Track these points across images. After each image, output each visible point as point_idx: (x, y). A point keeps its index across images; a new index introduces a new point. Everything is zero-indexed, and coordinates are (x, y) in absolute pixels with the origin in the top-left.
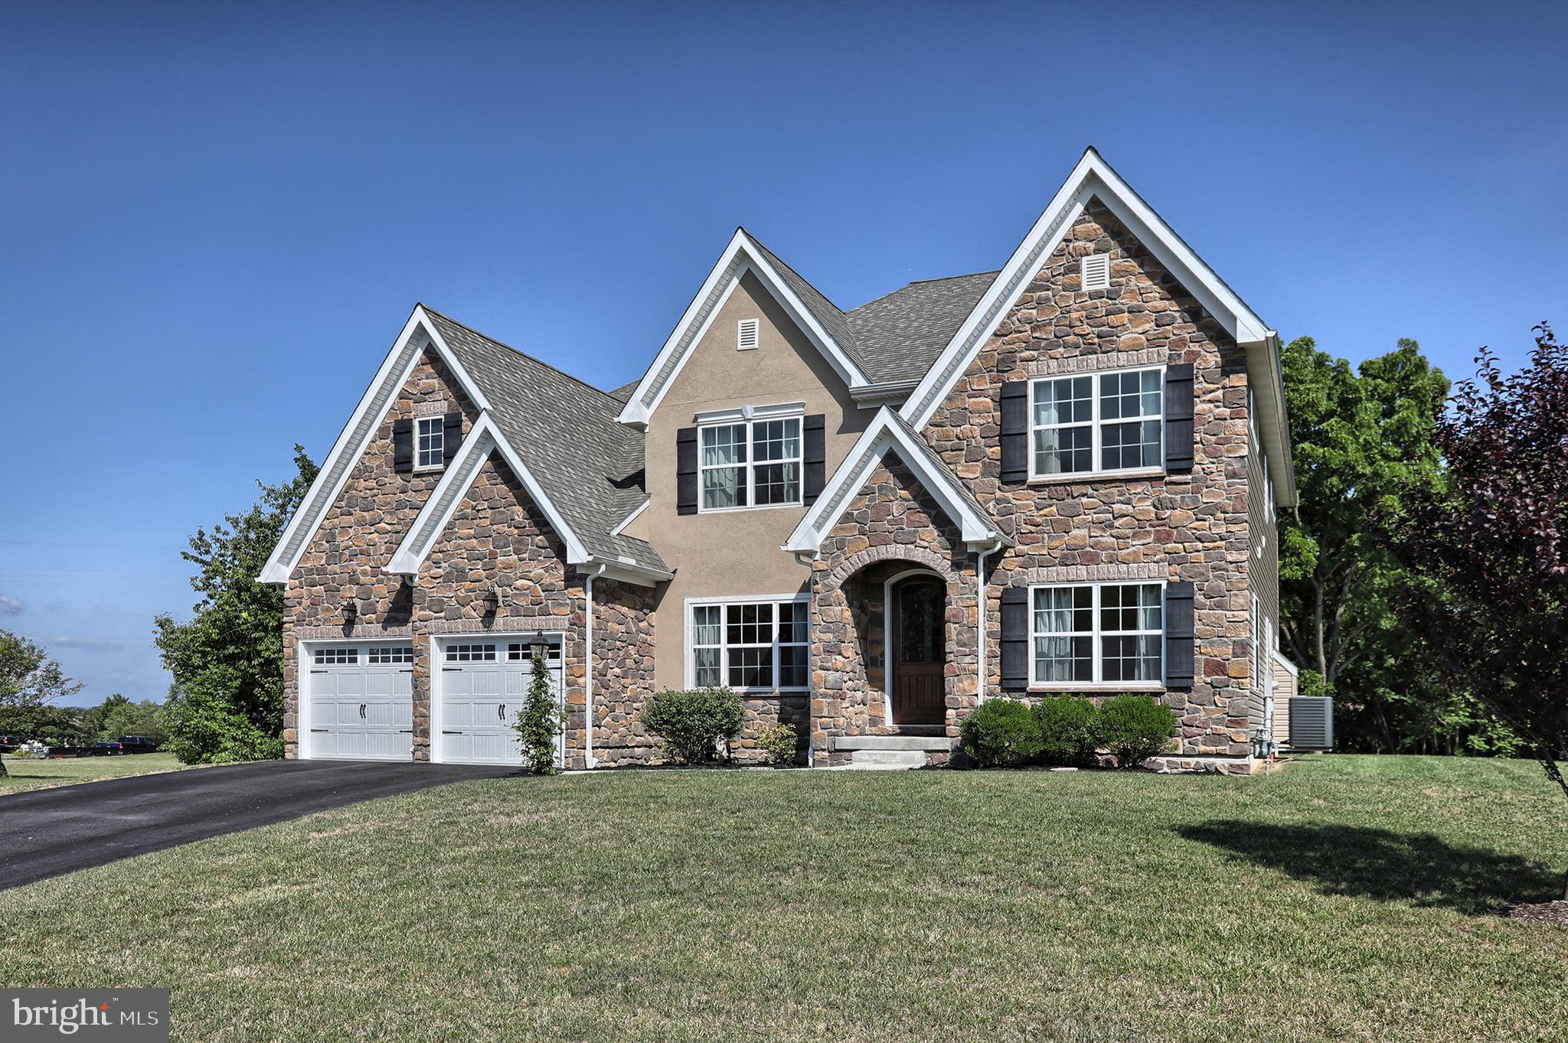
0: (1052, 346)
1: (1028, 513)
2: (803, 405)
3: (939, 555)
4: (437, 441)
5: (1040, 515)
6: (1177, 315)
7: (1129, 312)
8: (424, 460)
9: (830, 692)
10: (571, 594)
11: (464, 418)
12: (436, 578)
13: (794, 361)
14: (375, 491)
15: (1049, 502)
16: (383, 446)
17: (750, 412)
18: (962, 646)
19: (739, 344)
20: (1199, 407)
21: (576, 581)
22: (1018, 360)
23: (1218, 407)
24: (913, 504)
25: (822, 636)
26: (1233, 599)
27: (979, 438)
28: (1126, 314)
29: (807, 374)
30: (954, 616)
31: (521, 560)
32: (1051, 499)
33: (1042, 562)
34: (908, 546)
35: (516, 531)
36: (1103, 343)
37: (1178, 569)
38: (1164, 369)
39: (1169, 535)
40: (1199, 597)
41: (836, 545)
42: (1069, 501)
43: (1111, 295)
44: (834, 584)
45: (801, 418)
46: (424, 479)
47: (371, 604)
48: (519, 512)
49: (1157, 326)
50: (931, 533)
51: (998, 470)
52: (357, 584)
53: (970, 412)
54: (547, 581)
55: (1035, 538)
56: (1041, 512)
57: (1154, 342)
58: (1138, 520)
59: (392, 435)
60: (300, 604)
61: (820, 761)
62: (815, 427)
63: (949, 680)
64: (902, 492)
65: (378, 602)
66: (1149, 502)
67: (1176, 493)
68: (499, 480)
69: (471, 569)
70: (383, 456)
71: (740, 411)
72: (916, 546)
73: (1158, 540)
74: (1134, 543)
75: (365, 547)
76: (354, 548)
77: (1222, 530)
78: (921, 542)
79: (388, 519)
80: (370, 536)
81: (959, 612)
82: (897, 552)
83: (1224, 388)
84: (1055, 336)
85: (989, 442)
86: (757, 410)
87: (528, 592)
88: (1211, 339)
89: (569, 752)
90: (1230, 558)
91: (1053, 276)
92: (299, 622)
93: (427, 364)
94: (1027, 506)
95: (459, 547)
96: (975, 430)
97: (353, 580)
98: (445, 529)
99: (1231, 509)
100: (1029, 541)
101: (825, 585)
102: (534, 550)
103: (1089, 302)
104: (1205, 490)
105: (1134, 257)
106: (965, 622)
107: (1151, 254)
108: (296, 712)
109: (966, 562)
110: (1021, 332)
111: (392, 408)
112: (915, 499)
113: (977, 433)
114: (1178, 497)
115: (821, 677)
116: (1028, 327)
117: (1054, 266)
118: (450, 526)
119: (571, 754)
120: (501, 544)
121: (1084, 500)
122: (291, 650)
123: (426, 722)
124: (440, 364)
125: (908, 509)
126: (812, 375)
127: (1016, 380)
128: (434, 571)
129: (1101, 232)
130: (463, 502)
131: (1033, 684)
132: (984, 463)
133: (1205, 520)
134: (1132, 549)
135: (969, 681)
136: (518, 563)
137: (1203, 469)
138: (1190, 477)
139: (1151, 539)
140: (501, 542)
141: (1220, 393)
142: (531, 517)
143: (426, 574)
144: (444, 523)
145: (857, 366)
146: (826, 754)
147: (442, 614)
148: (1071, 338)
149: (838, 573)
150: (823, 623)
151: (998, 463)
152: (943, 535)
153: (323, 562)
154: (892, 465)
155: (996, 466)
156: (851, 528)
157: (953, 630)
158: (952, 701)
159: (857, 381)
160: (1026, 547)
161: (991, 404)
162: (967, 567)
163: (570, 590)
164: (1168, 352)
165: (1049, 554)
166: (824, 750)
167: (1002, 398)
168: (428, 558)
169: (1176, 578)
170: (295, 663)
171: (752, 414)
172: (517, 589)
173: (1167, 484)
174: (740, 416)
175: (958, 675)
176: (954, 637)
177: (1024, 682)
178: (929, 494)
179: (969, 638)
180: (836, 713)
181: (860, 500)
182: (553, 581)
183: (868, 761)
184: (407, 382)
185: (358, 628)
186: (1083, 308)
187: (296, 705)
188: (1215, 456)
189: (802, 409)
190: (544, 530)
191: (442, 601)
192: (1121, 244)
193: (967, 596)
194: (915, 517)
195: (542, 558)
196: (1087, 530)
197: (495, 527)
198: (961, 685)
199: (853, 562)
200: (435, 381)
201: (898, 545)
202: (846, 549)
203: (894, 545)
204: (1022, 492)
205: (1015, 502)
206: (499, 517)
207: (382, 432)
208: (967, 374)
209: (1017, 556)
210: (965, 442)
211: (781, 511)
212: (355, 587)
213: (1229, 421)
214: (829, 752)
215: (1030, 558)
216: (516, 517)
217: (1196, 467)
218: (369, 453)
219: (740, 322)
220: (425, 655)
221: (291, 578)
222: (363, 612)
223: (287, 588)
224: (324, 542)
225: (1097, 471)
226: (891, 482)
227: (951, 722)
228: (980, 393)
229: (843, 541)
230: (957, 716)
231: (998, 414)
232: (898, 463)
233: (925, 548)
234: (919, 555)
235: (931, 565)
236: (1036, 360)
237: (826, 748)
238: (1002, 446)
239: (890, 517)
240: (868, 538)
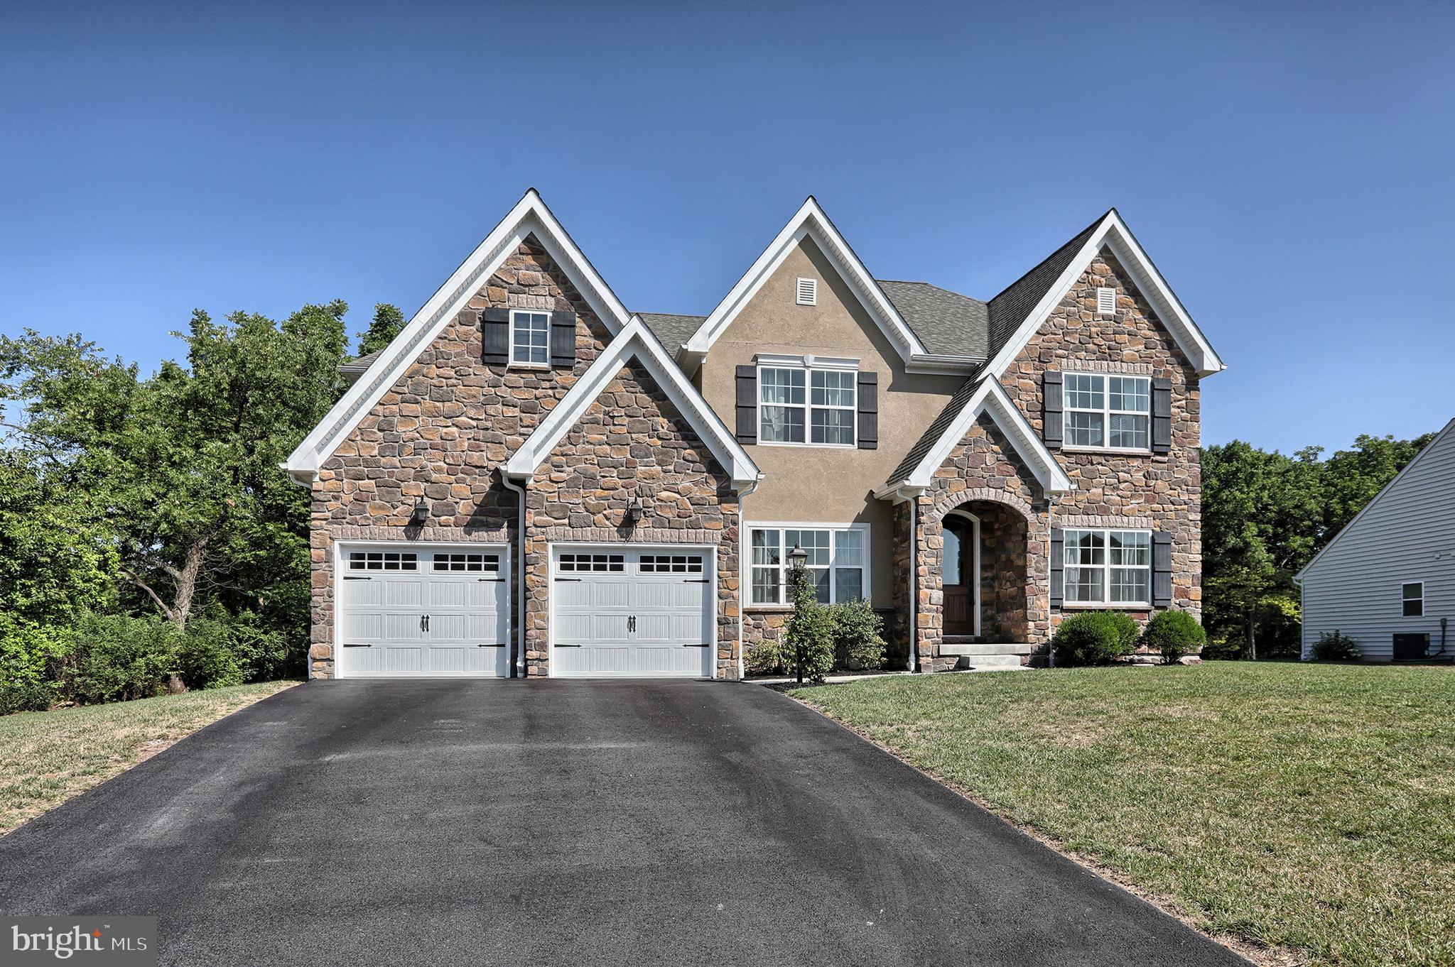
0: (1077, 350)
2: (857, 361)
3: (1022, 500)
4: (541, 338)
5: (1070, 476)
6: (1158, 342)
7: (1129, 335)
8: (522, 355)
9: (935, 607)
10: (725, 509)
11: (577, 319)
12: (557, 482)
13: (847, 321)
14: (454, 381)
15: (1076, 466)
16: (466, 333)
17: (810, 360)
18: (1037, 572)
19: (798, 298)
20: (1173, 410)
21: (730, 496)
22: (1054, 355)
23: (1183, 412)
24: (1001, 456)
25: (928, 560)
26: (1193, 545)
28: (1126, 336)
29: (861, 335)
30: (1033, 548)
31: (665, 472)
32: (1077, 463)
33: (1072, 511)
34: (999, 490)
35: (660, 443)
36: (1109, 354)
37: (1158, 522)
38: (1150, 379)
39: (1154, 498)
40: (1173, 544)
41: (940, 484)
42: (1089, 466)
43: (1116, 320)
44: (937, 517)
45: (856, 373)
46: (523, 375)
47: (447, 505)
48: (663, 425)
49: (1146, 348)
50: (1016, 481)
52: (427, 481)
53: (1020, 390)
54: (697, 493)
56: (1071, 474)
57: (1144, 359)
58: (1135, 486)
59: (478, 323)
60: (336, 498)
61: (925, 666)
62: (868, 383)
63: (1029, 598)
64: (993, 446)
65: (457, 503)
66: (1141, 474)
67: (1158, 469)
68: (639, 388)
69: (604, 477)
70: (465, 344)
71: (802, 359)
72: (1004, 491)
73: (1147, 501)
74: (1132, 502)
75: (438, 441)
76: (422, 440)
77: (1185, 497)
78: (1008, 488)
79: (472, 413)
80: (445, 430)
81: (1036, 545)
82: (990, 494)
83: (1186, 399)
84: (1080, 342)
85: (1034, 415)
86: (817, 359)
87: (674, 504)
88: (1179, 364)
89: (723, 663)
90: (1190, 518)
91: (1078, 297)
92: (336, 519)
93: (527, 254)
95: (587, 452)
96: (1023, 404)
97: (421, 476)
98: (569, 431)
99: (1190, 483)
101: (929, 517)
102: (681, 463)
103: (1102, 322)
104: (1175, 469)
105: (1132, 296)
106: (1042, 554)
107: (1142, 296)
108: (330, 623)
109: (1042, 507)
110: (1056, 334)
111: (479, 294)
112: (1004, 453)
113: (1025, 408)
114: (1159, 471)
115: (927, 594)
116: (1061, 332)
117: (1079, 289)
118: (576, 429)
119: (726, 665)
120: (642, 453)
121: (1100, 467)
122: (323, 552)
123: (544, 635)
124: (545, 257)
125: (998, 461)
126: (865, 337)
127: (1053, 370)
128: (554, 475)
129: (1110, 272)
130: (593, 406)
131: (1064, 603)
133: (1175, 490)
134: (1130, 506)
135: (1045, 600)
136: (662, 474)
137: (1175, 454)
138: (1167, 458)
139: (1143, 500)
140: (640, 452)
141: (1184, 402)
142: (679, 430)
143: (545, 477)
144: (568, 425)
145: (917, 337)
146: (930, 659)
147: (566, 521)
148: (1091, 346)
149: (941, 508)
151: (1040, 432)
152: (1026, 484)
153: (375, 452)
154: (984, 421)
155: (1038, 434)
156: (952, 472)
157: (1032, 559)
158: (1032, 615)
159: (916, 350)
161: (1035, 386)
162: (1043, 511)
163: (724, 505)
164: (1153, 368)
165: (1076, 505)
166: (928, 656)
167: (1043, 382)
168: (546, 461)
169: (1158, 529)
170: (330, 567)
171: (812, 362)
172: (662, 501)
173: (1153, 461)
174: (799, 362)
175: (1034, 594)
176: (1033, 565)
177: (1061, 602)
178: (1015, 451)
179: (1044, 567)
180: (939, 625)
181: (960, 449)
182: (704, 495)
183: (982, 664)
184: (500, 269)
185: (428, 531)
186: (1099, 326)
187: (332, 616)
188: (1182, 446)
189: (857, 365)
190: (695, 444)
191: (567, 507)
192: (1123, 284)
193: (1043, 533)
194: (1004, 468)
195: (690, 472)
196: (1101, 489)
197: (633, 435)
198: (1039, 603)
199: (953, 500)
200: (539, 274)
201: (991, 489)
202: (947, 488)
203: (987, 488)
204: (1057, 457)
206: (638, 426)
207: (465, 318)
208: (1018, 359)
209: (1055, 505)
211: (838, 451)
212: (423, 485)
213: (1189, 423)
214: (933, 657)
215: (1063, 507)
216: (660, 428)
217: (1171, 453)
218: (445, 338)
219: (800, 279)
220: (542, 563)
221: (322, 467)
222: (435, 513)
223: (317, 479)
224: (376, 430)
225: (1107, 448)
226: (985, 437)
227: (1031, 631)
228: (1027, 376)
229: (945, 480)
230: (1036, 626)
231: (1040, 394)
232: (990, 421)
233: (1011, 493)
234: (1006, 499)
235: (1016, 506)
236: (1067, 358)
237: (930, 654)
238: (1043, 419)
239: (983, 466)
240: (966, 481)
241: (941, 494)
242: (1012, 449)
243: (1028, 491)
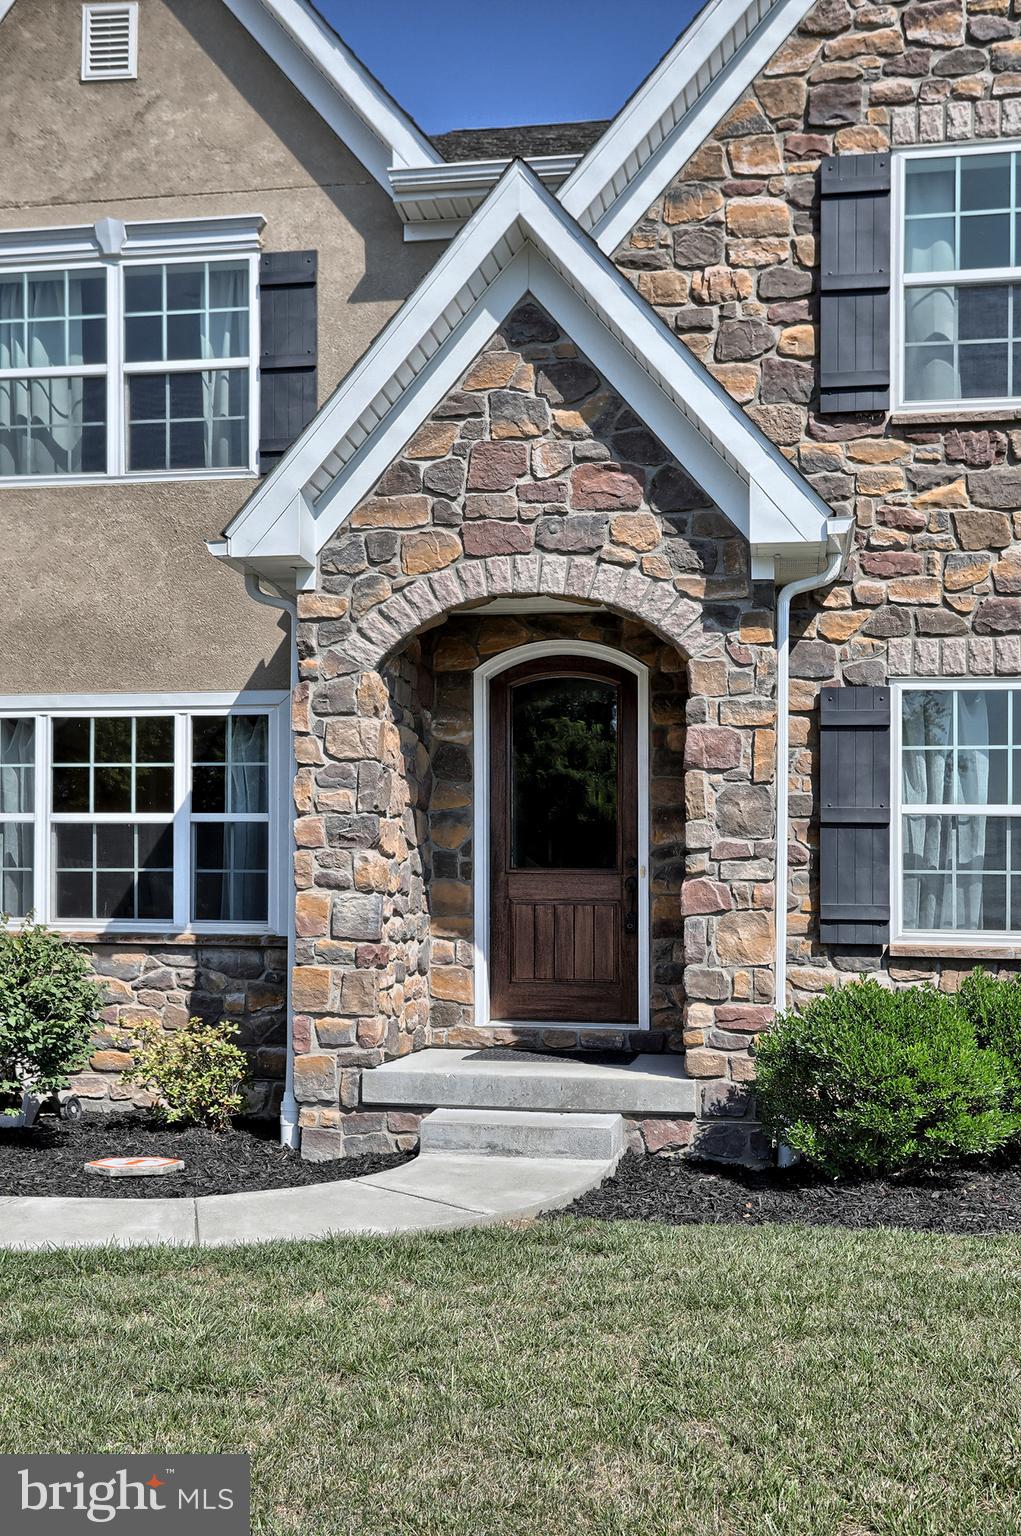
1: (890, 498)
2: (258, 225)
3: (669, 587)
5: (924, 504)
9: (348, 948)
13: (229, 115)
15: (946, 468)
17: (119, 238)
18: (734, 834)
19: (86, 64)
22: (864, 102)
24: (591, 447)
25: (327, 796)
27: (753, 300)
29: (271, 149)
30: (708, 750)
32: (953, 461)
33: (927, 622)
34: (579, 560)
41: (367, 553)
42: (1004, 467)
44: (359, 656)
45: (254, 259)
50: (645, 525)
51: (808, 384)
53: (732, 234)
55: (906, 561)
56: (926, 496)
62: (290, 281)
63: (695, 925)
64: (559, 413)
71: (92, 234)
72: (600, 560)
78: (615, 549)
81: (725, 741)
82: (548, 576)
85: (783, 311)
86: (134, 231)
94: (886, 479)
96: (743, 279)
100: (892, 569)
101: (332, 656)
106: (744, 769)
109: (745, 608)
110: (876, 30)
112: (598, 431)
113: (749, 288)
115: (319, 905)
125: (579, 460)
126: (285, 153)
127: (857, 151)
131: (901, 937)
132: (768, 367)
145: (409, 119)
146: (335, 1114)
149: (373, 627)
150: (327, 762)
151: (806, 365)
152: (681, 532)
154: (533, 340)
155: (799, 373)
157: (707, 789)
158: (704, 981)
159: (407, 157)
160: (882, 585)
161: (788, 214)
162: (750, 621)
165: (947, 603)
166: (328, 1104)
167: (820, 196)
171: (124, 243)
174: (90, 246)
175: (721, 912)
176: (711, 808)
177: (878, 930)
178: (638, 422)
179: (753, 813)
180: (364, 1004)
181: (437, 433)
189: (255, 236)
193: (750, 698)
194: (601, 482)
198: (731, 940)
199: (416, 599)
201: (550, 557)
202: (396, 561)
203: (536, 554)
204: (872, 442)
205: (851, 467)
208: (725, 132)
209: (857, 605)
210: (715, 310)
211: (200, 490)
214: (345, 1109)
215: (893, 612)
226: (528, 385)
227: (703, 1036)
228: (759, 184)
229: (386, 540)
230: (720, 1020)
231: (808, 239)
232: (552, 331)
233: (628, 565)
234: (608, 587)
235: (645, 611)
236: (916, 101)
237: (334, 1096)
238: (816, 321)
239: (527, 480)
240: (461, 534)
241: (371, 582)
242: (631, 418)
243: (692, 557)
